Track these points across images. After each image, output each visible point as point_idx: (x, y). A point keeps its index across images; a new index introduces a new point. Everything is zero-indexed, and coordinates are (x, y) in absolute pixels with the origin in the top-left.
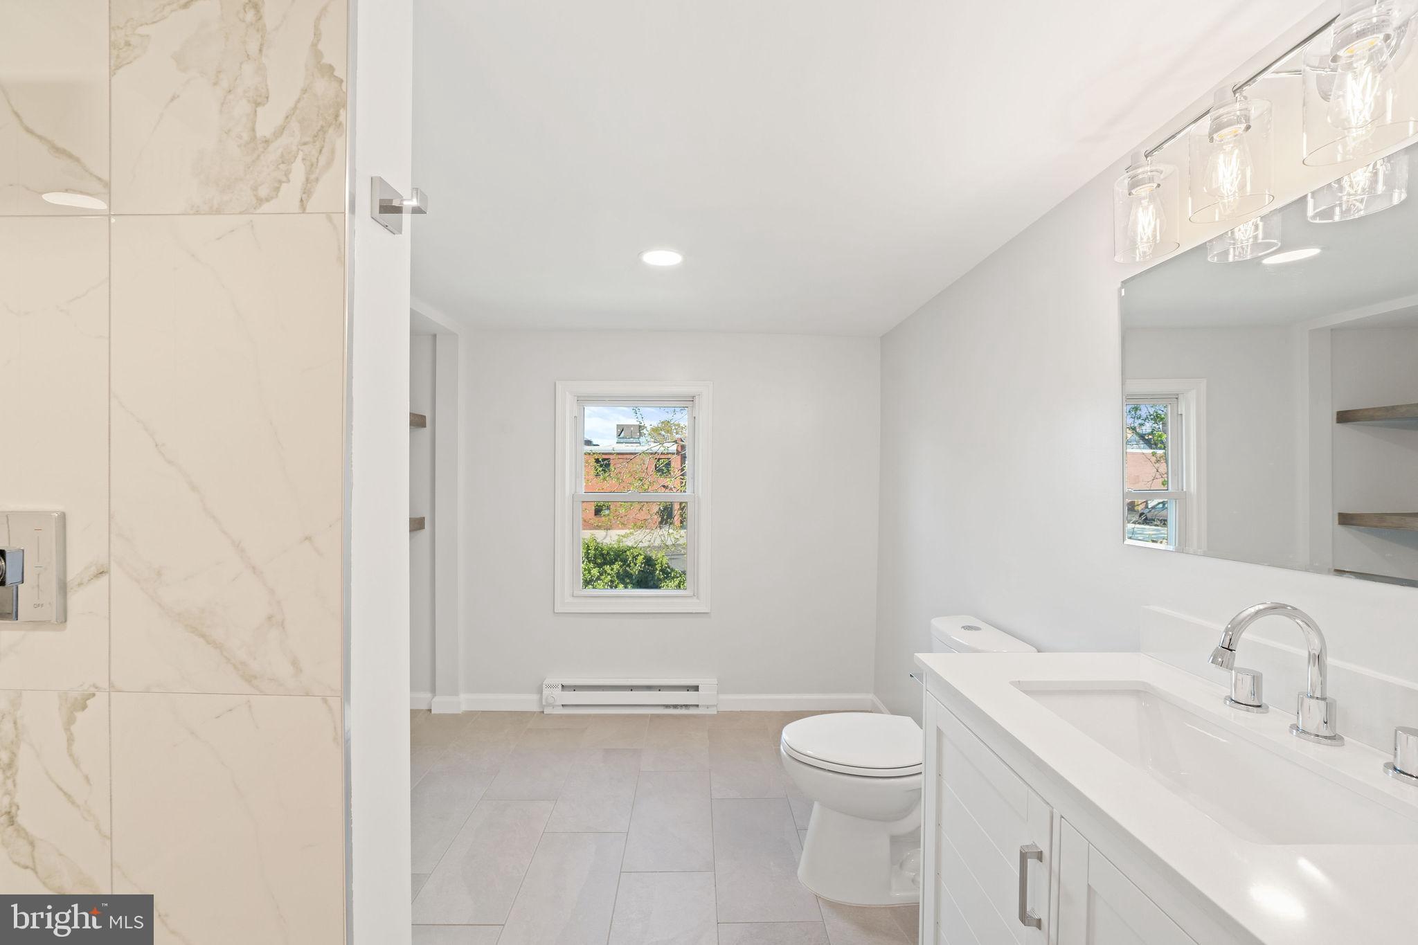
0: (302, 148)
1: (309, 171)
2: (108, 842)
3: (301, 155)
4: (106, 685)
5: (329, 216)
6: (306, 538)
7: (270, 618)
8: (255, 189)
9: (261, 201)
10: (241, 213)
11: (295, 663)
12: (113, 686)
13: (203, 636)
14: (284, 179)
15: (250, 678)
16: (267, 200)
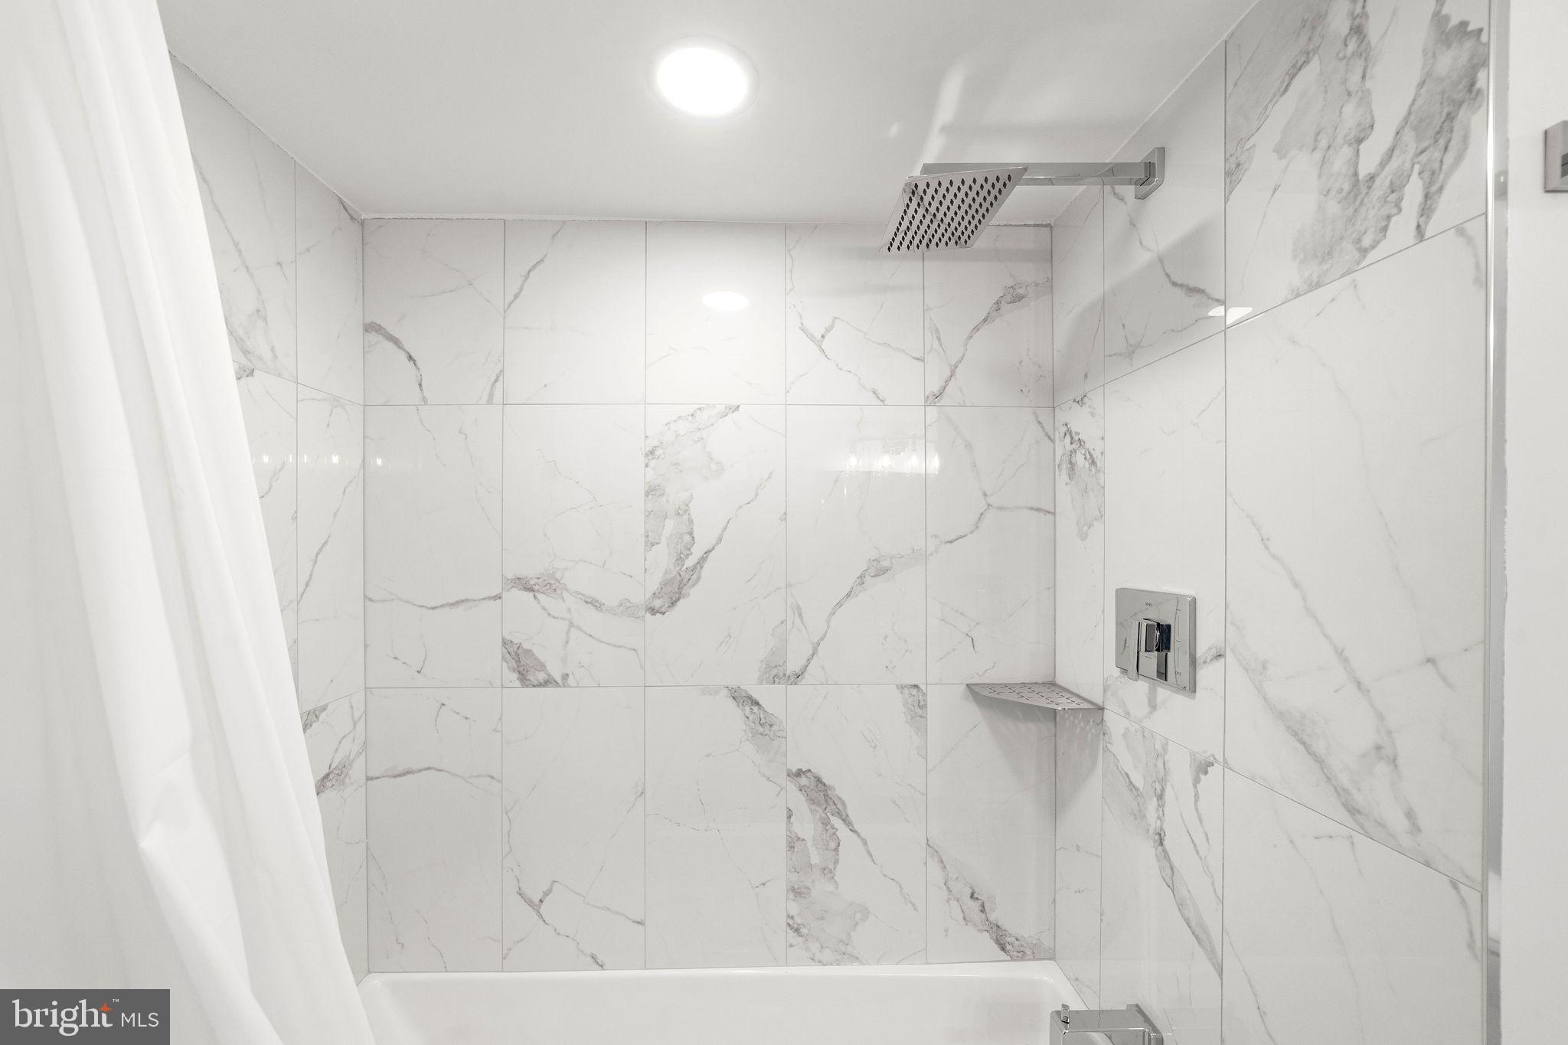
0: (1416, 160)
1: (1428, 186)
2: (1221, 904)
3: (1417, 168)
4: (1220, 758)
5: (1460, 231)
6: (1429, 660)
7: (1378, 748)
8: (1359, 241)
9: (1364, 252)
10: (1341, 277)
11: (1410, 815)
12: (1227, 763)
13: (1303, 743)
14: (1395, 211)
15: (1353, 811)
16: (1373, 247)
